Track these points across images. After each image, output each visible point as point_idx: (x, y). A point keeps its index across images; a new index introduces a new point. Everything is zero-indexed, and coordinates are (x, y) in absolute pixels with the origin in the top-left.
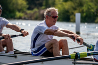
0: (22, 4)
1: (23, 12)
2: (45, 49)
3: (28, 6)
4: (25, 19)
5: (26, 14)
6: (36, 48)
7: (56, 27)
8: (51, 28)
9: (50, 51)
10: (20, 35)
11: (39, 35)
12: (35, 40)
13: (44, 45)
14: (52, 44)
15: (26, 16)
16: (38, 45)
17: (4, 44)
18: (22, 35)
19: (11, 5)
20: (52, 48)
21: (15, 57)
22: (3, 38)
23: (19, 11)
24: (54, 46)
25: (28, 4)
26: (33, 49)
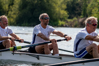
0: (64, 14)
1: (65, 21)
2: (86, 52)
3: (68, 16)
4: (66, 26)
5: (67, 22)
6: (78, 52)
7: (95, 34)
8: (91, 34)
9: (90, 54)
10: (64, 40)
11: (80, 40)
12: (77, 45)
13: (85, 49)
14: (92, 48)
15: (67, 24)
16: (80, 49)
17: (51, 47)
18: (66, 40)
19: (55, 15)
20: (92, 51)
21: (61, 58)
22: (51, 42)
23: (61, 20)
24: (93, 49)
25: (68, 14)
26: (76, 52)
